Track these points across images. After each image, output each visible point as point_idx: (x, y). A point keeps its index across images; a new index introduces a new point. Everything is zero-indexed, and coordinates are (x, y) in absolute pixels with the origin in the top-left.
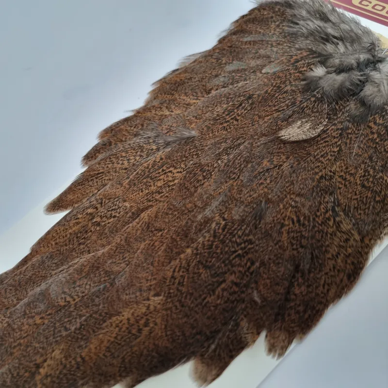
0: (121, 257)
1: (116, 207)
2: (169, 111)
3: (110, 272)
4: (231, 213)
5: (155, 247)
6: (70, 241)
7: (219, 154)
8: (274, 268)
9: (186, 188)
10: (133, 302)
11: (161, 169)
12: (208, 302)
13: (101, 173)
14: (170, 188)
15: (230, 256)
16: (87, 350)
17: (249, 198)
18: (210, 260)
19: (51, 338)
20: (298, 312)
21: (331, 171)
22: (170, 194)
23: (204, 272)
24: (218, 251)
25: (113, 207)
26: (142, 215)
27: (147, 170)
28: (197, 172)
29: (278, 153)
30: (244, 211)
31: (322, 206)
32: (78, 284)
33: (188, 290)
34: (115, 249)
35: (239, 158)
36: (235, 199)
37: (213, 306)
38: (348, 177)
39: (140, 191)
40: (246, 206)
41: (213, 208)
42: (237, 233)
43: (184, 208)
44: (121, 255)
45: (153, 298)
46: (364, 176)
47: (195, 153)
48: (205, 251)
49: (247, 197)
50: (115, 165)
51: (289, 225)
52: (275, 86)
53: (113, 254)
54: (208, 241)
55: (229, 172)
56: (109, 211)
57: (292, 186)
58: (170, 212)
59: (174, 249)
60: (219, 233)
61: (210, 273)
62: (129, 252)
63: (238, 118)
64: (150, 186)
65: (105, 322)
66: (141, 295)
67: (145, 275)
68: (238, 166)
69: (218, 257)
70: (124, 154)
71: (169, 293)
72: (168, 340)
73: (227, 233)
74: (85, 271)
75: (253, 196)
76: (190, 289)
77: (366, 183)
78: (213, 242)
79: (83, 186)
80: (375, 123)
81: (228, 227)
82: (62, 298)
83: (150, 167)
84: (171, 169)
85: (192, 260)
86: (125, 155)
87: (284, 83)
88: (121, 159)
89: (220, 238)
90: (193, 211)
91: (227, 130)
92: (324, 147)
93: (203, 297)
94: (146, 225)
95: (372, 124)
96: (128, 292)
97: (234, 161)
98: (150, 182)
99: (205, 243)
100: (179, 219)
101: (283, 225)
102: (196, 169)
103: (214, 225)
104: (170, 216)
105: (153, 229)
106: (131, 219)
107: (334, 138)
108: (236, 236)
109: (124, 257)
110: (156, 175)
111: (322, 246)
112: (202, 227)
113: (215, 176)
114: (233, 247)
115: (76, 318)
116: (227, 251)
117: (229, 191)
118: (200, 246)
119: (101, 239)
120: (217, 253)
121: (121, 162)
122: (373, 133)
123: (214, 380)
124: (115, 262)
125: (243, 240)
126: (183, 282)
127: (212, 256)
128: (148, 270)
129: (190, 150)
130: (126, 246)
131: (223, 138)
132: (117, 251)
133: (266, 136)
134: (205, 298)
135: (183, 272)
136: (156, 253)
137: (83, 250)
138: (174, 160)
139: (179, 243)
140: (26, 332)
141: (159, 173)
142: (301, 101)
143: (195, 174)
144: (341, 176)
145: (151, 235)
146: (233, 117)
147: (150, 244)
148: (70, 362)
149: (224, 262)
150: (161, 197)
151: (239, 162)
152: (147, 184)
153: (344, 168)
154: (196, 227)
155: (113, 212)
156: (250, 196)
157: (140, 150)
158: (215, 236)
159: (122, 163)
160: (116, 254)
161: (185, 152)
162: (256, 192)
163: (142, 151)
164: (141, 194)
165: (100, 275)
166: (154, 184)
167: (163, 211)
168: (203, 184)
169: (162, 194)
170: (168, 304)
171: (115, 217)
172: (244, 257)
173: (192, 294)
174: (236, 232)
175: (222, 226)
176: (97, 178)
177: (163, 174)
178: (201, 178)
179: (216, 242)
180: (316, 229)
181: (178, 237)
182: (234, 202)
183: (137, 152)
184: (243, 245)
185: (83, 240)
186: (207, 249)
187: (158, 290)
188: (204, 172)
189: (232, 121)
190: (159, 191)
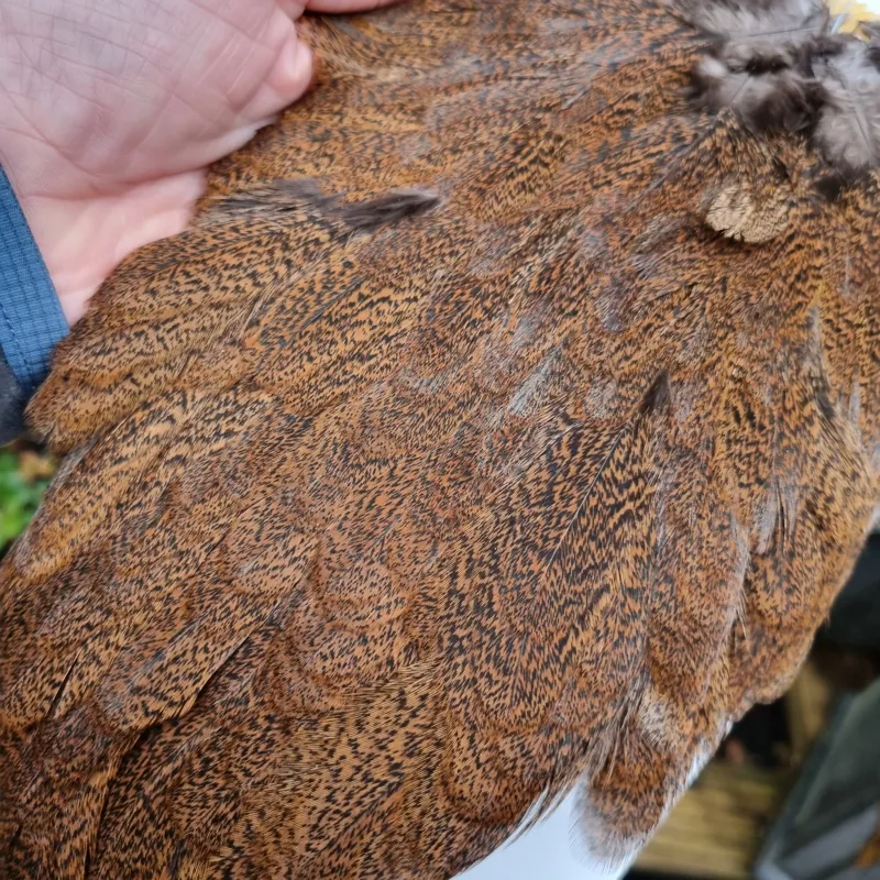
0: (280, 549)
3: (254, 597)
4: (583, 402)
5: (380, 510)
9: (440, 342)
10: (348, 675)
11: (356, 294)
12: (574, 650)
14: (393, 343)
15: (606, 519)
17: (625, 364)
18: (553, 534)
22: (394, 360)
23: (545, 569)
24: (573, 508)
25: (218, 407)
26: (319, 424)
27: (313, 297)
28: (464, 298)
30: (618, 395)
31: (795, 389)
34: (256, 528)
35: (572, 260)
36: (587, 367)
37: (590, 662)
38: (842, 327)
39: (305, 358)
40: (621, 383)
41: (529, 393)
42: (612, 456)
43: (442, 397)
44: (279, 544)
47: (447, 251)
48: (536, 509)
49: (620, 361)
53: (253, 543)
54: (537, 481)
55: (557, 296)
56: (209, 421)
58: (406, 410)
59: (440, 513)
60: (563, 458)
61: (564, 570)
62: (303, 532)
64: (333, 342)
67: (367, 594)
68: (575, 282)
69: (575, 525)
70: (231, 260)
73: (584, 457)
75: (634, 359)
76: (517, 621)
78: (551, 484)
81: (583, 441)
83: (318, 288)
84: (386, 292)
85: (501, 541)
86: (235, 261)
89: (568, 471)
90: (471, 402)
93: (556, 640)
94: (339, 450)
96: (325, 650)
97: (562, 269)
98: (328, 333)
99: (529, 487)
100: (434, 429)
102: (459, 291)
103: (541, 437)
104: (408, 421)
105: (362, 461)
106: (286, 437)
108: (613, 466)
109: (290, 547)
110: (344, 312)
112: (509, 444)
113: (520, 308)
114: (610, 494)
116: (596, 506)
117: (566, 345)
120: (570, 515)
124: (265, 567)
125: (631, 472)
126: (491, 604)
127: (558, 522)
128: (374, 579)
129: (429, 240)
130: (290, 516)
132: (264, 535)
134: (564, 641)
135: (482, 576)
136: (386, 528)
137: (154, 542)
138: (390, 270)
139: (451, 492)
141: (352, 305)
143: (459, 305)
144: (828, 322)
145: (358, 477)
146: (531, 157)
147: (361, 502)
149: (593, 537)
150: (370, 369)
151: (577, 270)
152: (323, 337)
153: (832, 304)
154: (490, 445)
155: (222, 422)
156: (627, 358)
157: (279, 244)
158: (553, 468)
160: (263, 542)
161: (419, 247)
162: (639, 348)
163: (286, 247)
164: (308, 366)
166: (343, 335)
167: (381, 407)
168: (488, 332)
169: (373, 361)
170: (459, 670)
171: (230, 434)
172: (640, 518)
174: (607, 453)
175: (565, 439)
177: (362, 309)
178: (478, 314)
179: (559, 483)
181: (445, 478)
182: (585, 374)
183: (271, 252)
184: (633, 488)
186: (540, 504)
187: (416, 632)
188: (485, 297)
189: (533, 168)
190: (359, 354)
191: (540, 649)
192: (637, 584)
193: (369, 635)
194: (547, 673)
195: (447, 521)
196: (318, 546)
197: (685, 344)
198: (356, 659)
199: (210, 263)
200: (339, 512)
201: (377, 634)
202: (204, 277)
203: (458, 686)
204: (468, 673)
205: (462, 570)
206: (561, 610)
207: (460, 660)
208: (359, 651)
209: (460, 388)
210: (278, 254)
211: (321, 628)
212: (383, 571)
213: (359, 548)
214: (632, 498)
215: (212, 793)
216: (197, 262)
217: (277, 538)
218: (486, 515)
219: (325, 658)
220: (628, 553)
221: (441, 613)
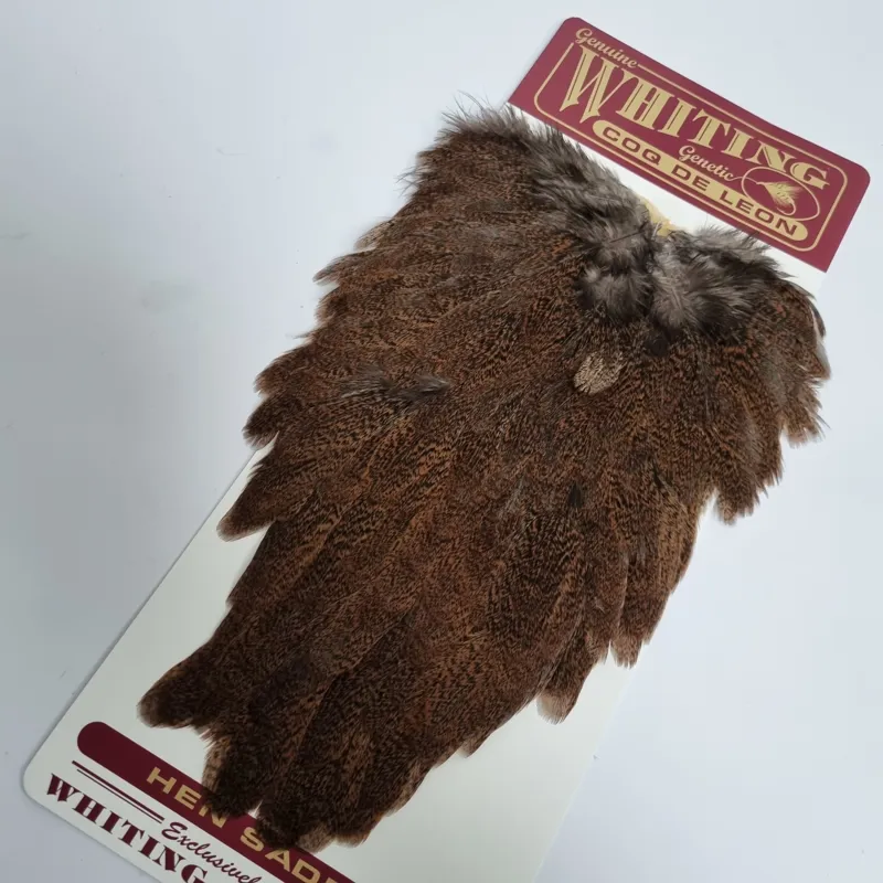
0: (404, 588)
1: (364, 515)
2: (386, 342)
4: (540, 503)
5: (451, 566)
6: (307, 579)
7: (496, 415)
8: (611, 566)
9: (466, 474)
11: (417, 447)
13: (310, 461)
14: (442, 476)
15: (557, 562)
16: (402, 723)
17: (557, 479)
18: (534, 571)
19: (341, 722)
20: (643, 610)
21: (642, 428)
23: (532, 588)
24: (542, 557)
26: (413, 522)
27: (394, 450)
28: (473, 447)
29: (574, 408)
30: (556, 498)
31: (644, 478)
32: (353, 640)
33: (520, 616)
34: (390, 579)
35: (525, 420)
38: (662, 434)
40: (557, 491)
41: (515, 499)
42: (557, 529)
43: (471, 504)
44: (404, 586)
45: (472, 635)
46: (679, 431)
47: (459, 417)
48: (524, 560)
49: (555, 478)
50: (333, 445)
51: (615, 509)
52: (540, 300)
54: (524, 545)
55: (519, 442)
56: (354, 523)
57: (605, 457)
58: (455, 513)
59: (480, 565)
60: (534, 533)
62: (413, 579)
63: (505, 354)
64: (409, 476)
65: (414, 680)
66: (454, 634)
67: (450, 607)
69: (544, 565)
70: (341, 425)
71: (494, 624)
72: (512, 681)
73: (544, 531)
74: (356, 619)
75: (561, 476)
76: (522, 613)
77: (682, 439)
78: (530, 546)
79: (284, 485)
80: (677, 355)
81: (543, 523)
82: (335, 666)
83: (396, 444)
84: (433, 445)
85: (510, 576)
86: (344, 427)
87: (552, 293)
88: (339, 434)
89: (538, 539)
90: (486, 506)
91: (494, 375)
92: (628, 394)
94: (425, 536)
95: (673, 357)
96: (433, 635)
97: (520, 425)
99: (520, 549)
100: (471, 521)
101: (608, 510)
102: (470, 443)
103: (523, 523)
104: (457, 518)
105: (438, 541)
106: (397, 531)
107: (637, 380)
108: (558, 535)
110: (412, 457)
111: (653, 528)
112: (509, 527)
113: (502, 451)
114: (558, 549)
115: (367, 687)
116: (552, 555)
117: (529, 471)
118: (514, 554)
119: (361, 568)
120: (541, 561)
121: (341, 440)
122: (677, 370)
123: (569, 710)
125: (566, 537)
126: (508, 606)
127: (536, 565)
128: (453, 600)
129: (450, 411)
130: (407, 572)
131: (493, 389)
132: (395, 582)
133: (552, 382)
134: (543, 620)
135: (503, 593)
136: (455, 575)
138: (432, 431)
139: (484, 555)
140: (295, 725)
141: (415, 454)
142: (583, 325)
143: (472, 451)
144: (654, 434)
145: (437, 550)
146: (496, 353)
147: (441, 562)
148: (384, 744)
149: (552, 570)
150: (433, 491)
153: (655, 421)
154: (499, 529)
155: (362, 524)
156: (558, 476)
158: (530, 540)
159: (344, 442)
162: (563, 470)
164: (398, 489)
165: (381, 620)
166: (414, 471)
167: (442, 512)
168: (489, 466)
169: (433, 487)
171: (368, 530)
173: (526, 620)
174: (555, 528)
175: (534, 522)
176: (306, 470)
177: (422, 455)
178: (483, 456)
179: (534, 546)
180: (644, 508)
181: (480, 547)
182: (540, 486)
183: (363, 421)
184: (568, 545)
185: (330, 575)
186: (526, 557)
187: (476, 623)
188: (484, 446)
189: (496, 361)
190: (426, 483)
191: (533, 625)
192: (573, 590)
193: (454, 625)
194: (537, 636)
195: (484, 569)
196: (422, 586)
197: (584, 465)
198: (449, 638)
199: (331, 428)
200: (431, 568)
201: (458, 625)
202: (327, 436)
203: (498, 645)
204: (502, 639)
205: (494, 591)
206: (541, 606)
207: (498, 633)
208: (450, 634)
209: (480, 498)
210: (367, 423)
211: (430, 625)
212: (457, 596)
213: (443, 585)
214: (568, 550)
215: (384, 709)
216: (323, 428)
217: (402, 583)
218: (501, 563)
219: (434, 639)
220: (568, 576)
221: (487, 612)
